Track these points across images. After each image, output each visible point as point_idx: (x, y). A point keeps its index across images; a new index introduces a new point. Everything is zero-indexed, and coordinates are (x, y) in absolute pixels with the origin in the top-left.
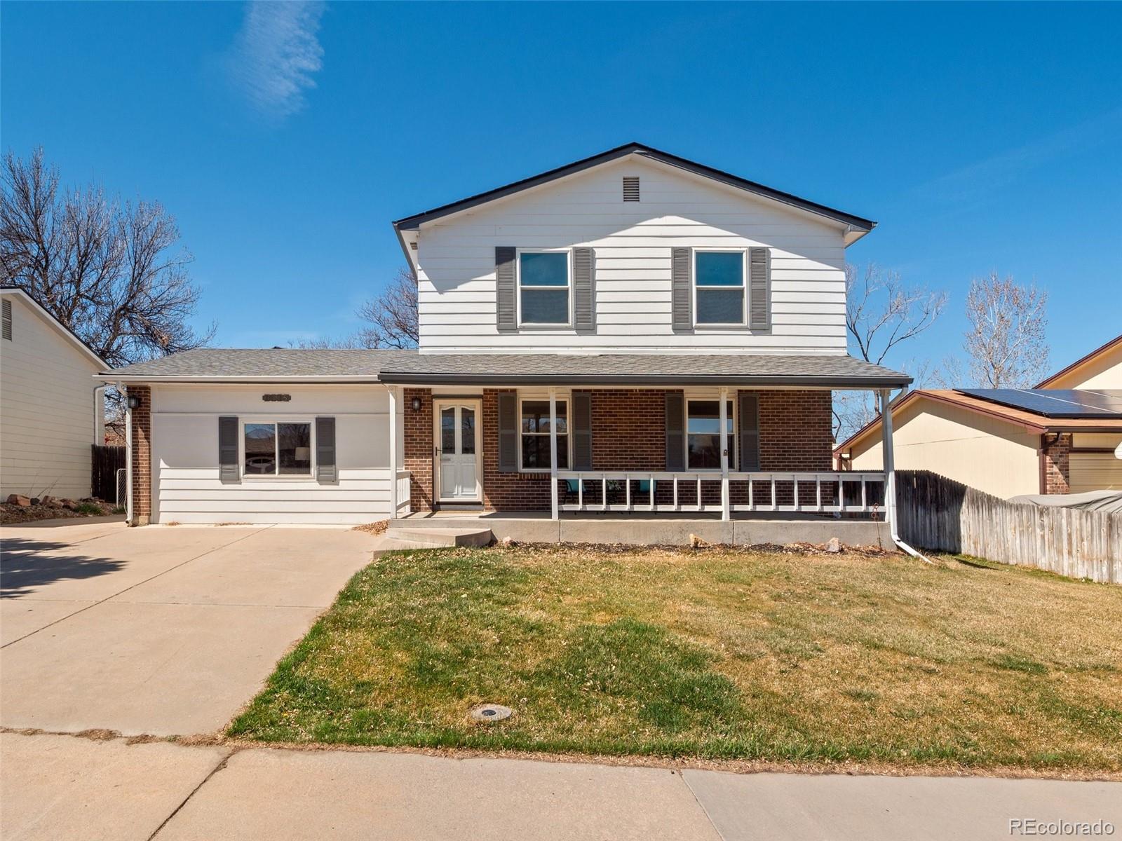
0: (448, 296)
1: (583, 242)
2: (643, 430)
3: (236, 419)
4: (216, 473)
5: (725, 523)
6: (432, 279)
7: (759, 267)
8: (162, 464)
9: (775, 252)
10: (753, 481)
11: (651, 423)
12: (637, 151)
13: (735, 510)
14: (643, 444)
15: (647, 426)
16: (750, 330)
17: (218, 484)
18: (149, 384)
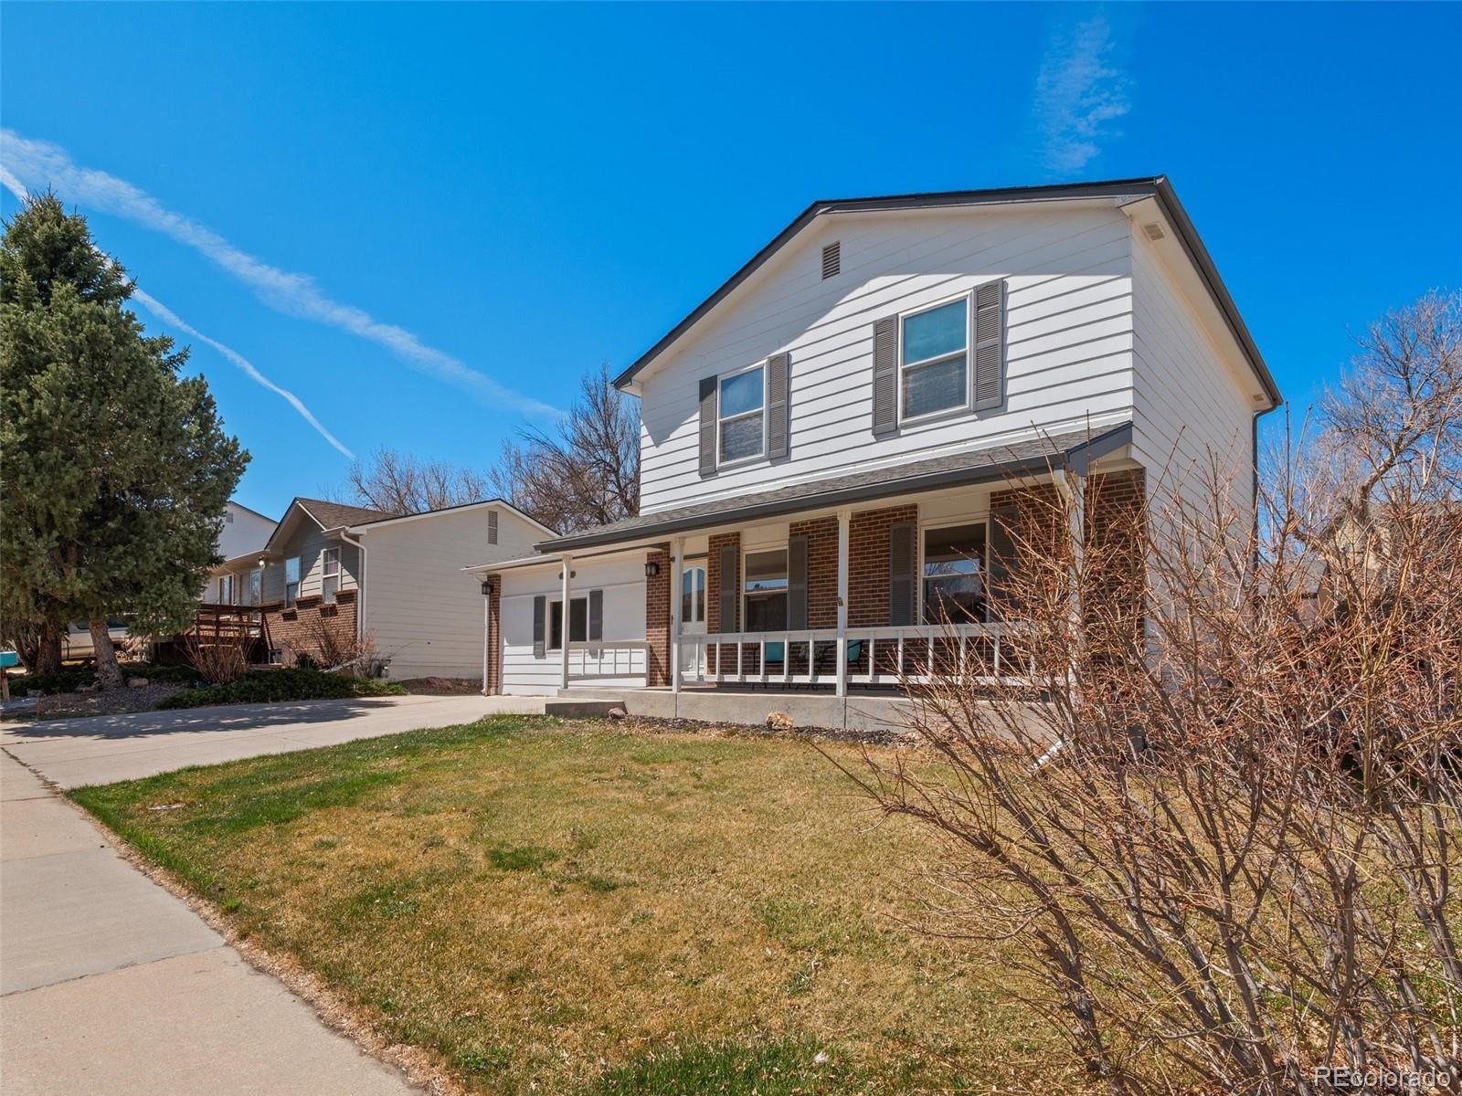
0: (665, 447)
1: (779, 348)
2: (864, 578)
3: (544, 597)
4: (530, 649)
5: (838, 701)
6: (651, 434)
7: (988, 313)
8: (506, 643)
9: (1014, 282)
10: (876, 641)
11: (874, 567)
12: (821, 211)
13: (853, 681)
14: (864, 597)
15: (869, 572)
16: (975, 412)
17: (532, 659)
18: (498, 572)
